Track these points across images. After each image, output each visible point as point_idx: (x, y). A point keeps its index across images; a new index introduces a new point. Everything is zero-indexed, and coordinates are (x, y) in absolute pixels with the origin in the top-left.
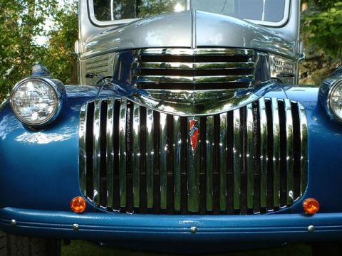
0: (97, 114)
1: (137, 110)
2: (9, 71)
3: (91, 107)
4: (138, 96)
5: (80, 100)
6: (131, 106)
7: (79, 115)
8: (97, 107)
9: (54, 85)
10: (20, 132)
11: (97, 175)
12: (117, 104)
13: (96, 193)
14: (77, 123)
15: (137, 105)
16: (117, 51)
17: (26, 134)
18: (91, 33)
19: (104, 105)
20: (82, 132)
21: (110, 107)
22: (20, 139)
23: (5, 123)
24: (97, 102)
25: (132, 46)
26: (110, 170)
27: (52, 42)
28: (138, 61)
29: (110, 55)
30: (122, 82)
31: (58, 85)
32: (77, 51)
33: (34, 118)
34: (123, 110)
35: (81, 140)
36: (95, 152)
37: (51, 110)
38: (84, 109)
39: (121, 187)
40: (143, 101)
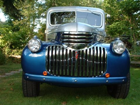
0: (51, 49)
1: (61, 49)
3: (49, 47)
4: (62, 45)
5: (46, 45)
6: (60, 47)
7: (46, 49)
8: (51, 47)
9: (39, 41)
10: (30, 54)
11: (50, 66)
12: (56, 47)
13: (50, 70)
14: (45, 51)
15: (61, 47)
16: (56, 32)
17: (32, 54)
18: (49, 28)
19: (53, 47)
20: (46, 54)
21: (54, 47)
22: (30, 55)
23: (26, 51)
24: (51, 46)
25: (61, 31)
26: (54, 64)
27: (39, 31)
28: (62, 35)
29: (54, 34)
30: (58, 41)
31: (40, 41)
32: (45, 33)
33: (34, 50)
34: (58, 48)
35: (46, 56)
36: (50, 60)
37: (38, 48)
38: (47, 48)
39: (57, 69)
40: (63, 46)
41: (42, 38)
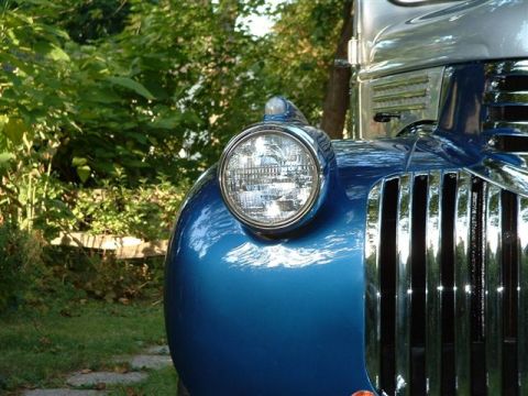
0: (405, 207)
1: (494, 198)
2: (192, 92)
3: (391, 191)
4: (496, 167)
6: (477, 187)
7: (362, 207)
8: (405, 190)
9: (310, 140)
11: (403, 344)
12: (450, 186)
13: (401, 382)
14: (360, 224)
15: (494, 187)
16: (447, 64)
17: (248, 246)
18: (383, 21)
19: (421, 187)
20: (370, 242)
21: (434, 191)
23: (205, 223)
24: (404, 179)
25: (485, 53)
26: (433, 324)
28: (500, 87)
29: (430, 73)
30: (457, 134)
32: (352, 60)
33: (274, 214)
34: (463, 200)
35: (369, 262)
37: (304, 196)
38: (375, 193)
39: (458, 369)
40: (507, 179)
41: (313, 85)
